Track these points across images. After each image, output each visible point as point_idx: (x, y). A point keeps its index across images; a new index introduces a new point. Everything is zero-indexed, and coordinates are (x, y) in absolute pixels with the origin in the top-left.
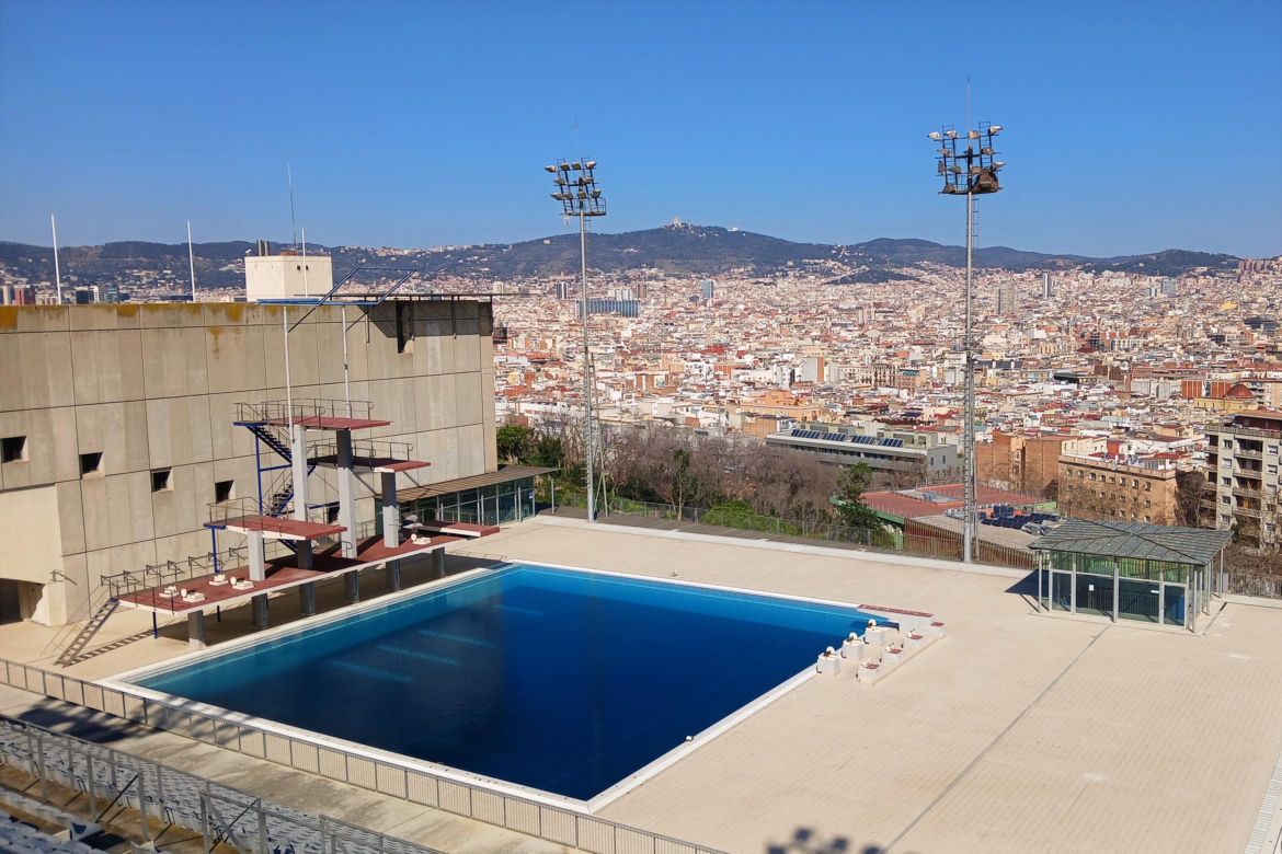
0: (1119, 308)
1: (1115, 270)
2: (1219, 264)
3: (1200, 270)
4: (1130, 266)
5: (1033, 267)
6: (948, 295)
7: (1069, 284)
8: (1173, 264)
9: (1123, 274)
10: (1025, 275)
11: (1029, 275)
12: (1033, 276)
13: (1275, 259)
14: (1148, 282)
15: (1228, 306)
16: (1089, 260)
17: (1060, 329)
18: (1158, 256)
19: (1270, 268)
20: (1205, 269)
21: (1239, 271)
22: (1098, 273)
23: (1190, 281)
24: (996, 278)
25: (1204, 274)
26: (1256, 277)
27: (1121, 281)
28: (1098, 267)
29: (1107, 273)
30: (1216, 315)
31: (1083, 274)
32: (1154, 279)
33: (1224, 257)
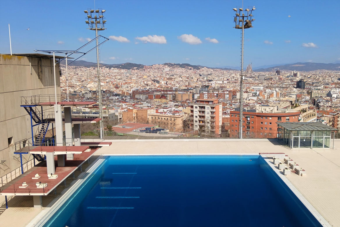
0: (119, 77)
1: (114, 67)
2: (139, 67)
3: (135, 68)
4: (118, 67)
5: (92, 66)
6: (70, 73)
7: (103, 71)
8: (128, 66)
9: (116, 69)
10: (90, 68)
11: (91, 68)
12: (92, 69)
13: (152, 66)
14: (123, 71)
15: (145, 77)
16: (107, 65)
17: (107, 83)
18: (125, 64)
19: (151, 68)
20: (136, 68)
21: (144, 68)
22: (110, 68)
23: (133, 71)
24: (82, 69)
25: (136, 69)
26: (149, 70)
27: (116, 70)
28: (110, 67)
29: (112, 68)
30: (143, 79)
31: (106, 69)
32: (124, 70)
33: (140, 65)
